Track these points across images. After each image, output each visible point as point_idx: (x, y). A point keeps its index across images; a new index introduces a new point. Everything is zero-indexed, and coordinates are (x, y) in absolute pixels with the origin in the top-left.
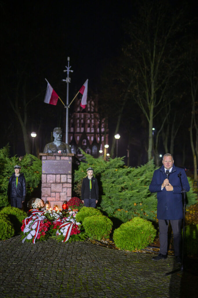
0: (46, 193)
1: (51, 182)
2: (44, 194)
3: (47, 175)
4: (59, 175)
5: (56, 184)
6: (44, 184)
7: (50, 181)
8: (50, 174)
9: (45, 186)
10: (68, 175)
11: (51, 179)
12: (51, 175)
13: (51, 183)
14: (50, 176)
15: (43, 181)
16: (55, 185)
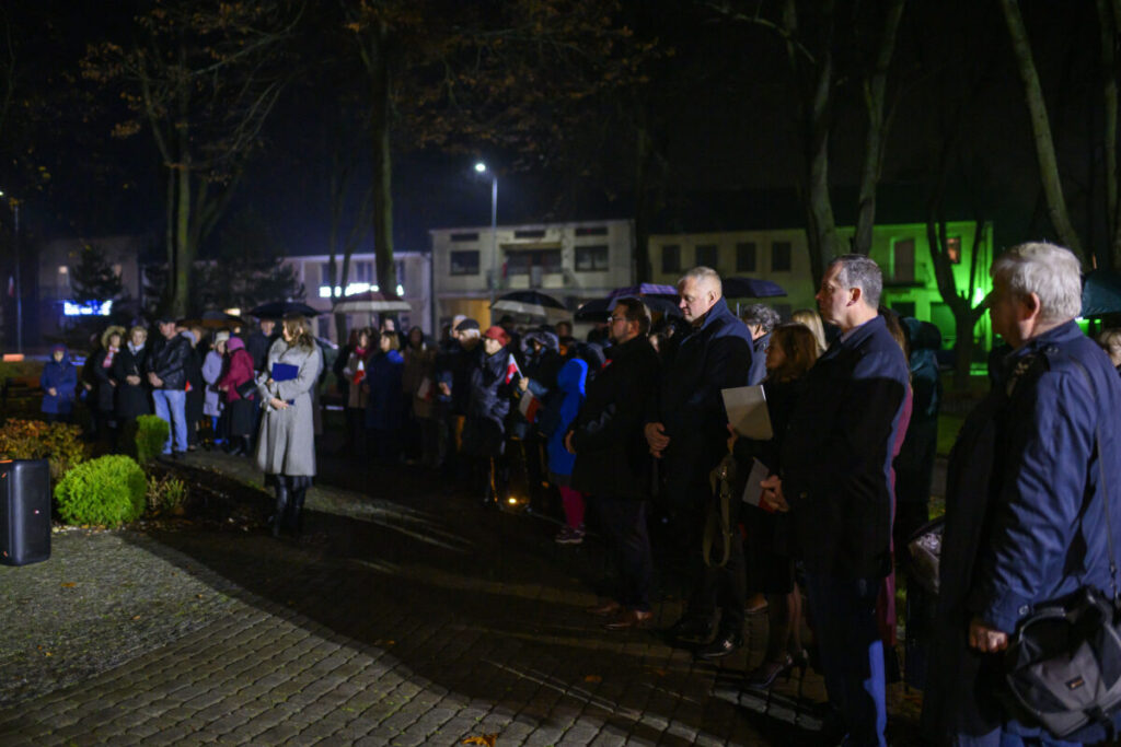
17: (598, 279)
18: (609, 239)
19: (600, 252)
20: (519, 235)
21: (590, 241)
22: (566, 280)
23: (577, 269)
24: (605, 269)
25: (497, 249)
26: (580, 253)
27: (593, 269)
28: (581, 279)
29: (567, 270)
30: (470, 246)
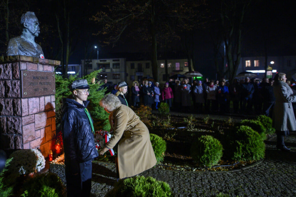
0: (29, 134)
1: (35, 111)
2: (26, 136)
3: (30, 99)
4: (43, 97)
5: (40, 114)
6: (26, 117)
7: (33, 110)
8: (32, 97)
9: (27, 121)
10: (52, 96)
11: (35, 106)
12: (34, 99)
13: (35, 114)
14: (33, 101)
15: (24, 112)
16: (40, 116)
17: (118, 70)
18: (120, 62)
19: (118, 64)
20: (101, 61)
21: (116, 62)
22: (111, 70)
23: (113, 68)
24: (119, 68)
25: (96, 64)
26: (114, 64)
27: (116, 68)
28: (114, 70)
29: (111, 68)
30: (90, 63)
